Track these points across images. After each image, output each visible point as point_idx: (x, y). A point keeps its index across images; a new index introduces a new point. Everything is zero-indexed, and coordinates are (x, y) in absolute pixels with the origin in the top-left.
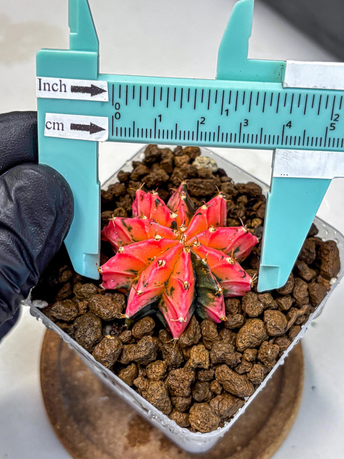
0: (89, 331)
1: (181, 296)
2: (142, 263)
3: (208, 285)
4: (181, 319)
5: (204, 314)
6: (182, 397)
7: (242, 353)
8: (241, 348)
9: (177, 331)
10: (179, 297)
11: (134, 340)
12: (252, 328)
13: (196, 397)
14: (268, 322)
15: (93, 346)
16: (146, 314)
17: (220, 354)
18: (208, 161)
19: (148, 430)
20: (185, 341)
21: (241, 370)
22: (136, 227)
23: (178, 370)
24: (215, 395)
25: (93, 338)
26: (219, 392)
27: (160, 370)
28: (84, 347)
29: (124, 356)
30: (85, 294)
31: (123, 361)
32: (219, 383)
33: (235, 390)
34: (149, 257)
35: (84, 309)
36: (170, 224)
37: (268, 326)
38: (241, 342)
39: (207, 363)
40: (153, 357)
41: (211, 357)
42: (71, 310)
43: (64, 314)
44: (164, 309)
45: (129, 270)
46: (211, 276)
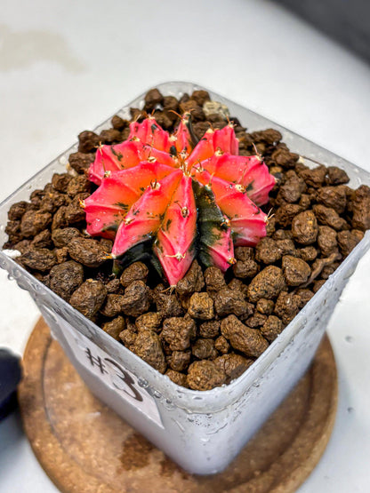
0: (66, 275)
1: (179, 227)
2: (134, 193)
3: (212, 218)
4: (178, 255)
5: (208, 260)
6: (179, 351)
7: (255, 304)
9: (175, 276)
10: (177, 229)
12: (267, 274)
13: (196, 353)
14: (288, 268)
16: (137, 258)
17: (226, 300)
18: (218, 106)
19: (146, 451)
20: (184, 286)
21: (253, 322)
22: (127, 153)
23: (174, 318)
24: (220, 354)
25: (70, 284)
26: (225, 350)
28: (60, 296)
29: (109, 305)
30: (64, 239)
31: (108, 312)
33: (246, 345)
34: (142, 186)
35: (64, 257)
36: (168, 150)
37: (287, 272)
38: (254, 290)
39: (211, 312)
40: (144, 306)
41: (216, 304)
42: (48, 257)
43: (38, 261)
44: (159, 249)
45: (117, 203)
46: (216, 205)
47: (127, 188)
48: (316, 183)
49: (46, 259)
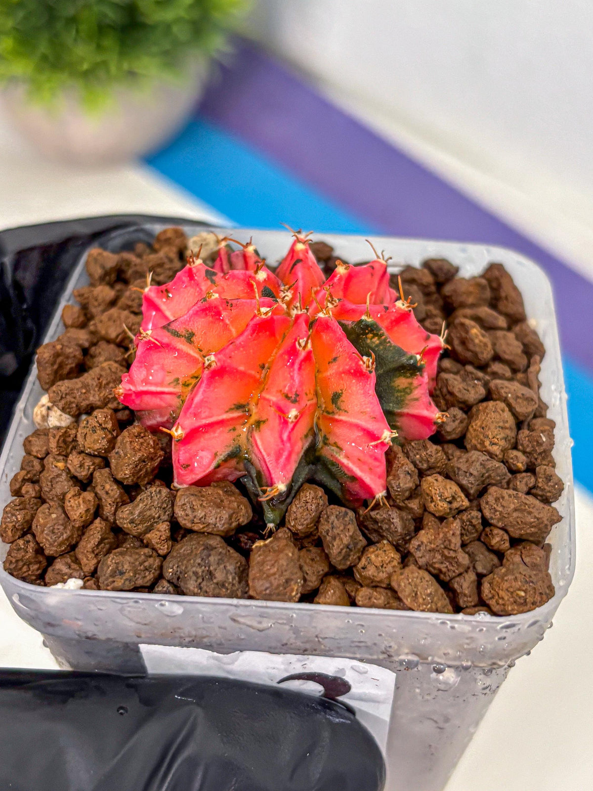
4: (387, 435)
7: (503, 462)
8: (498, 453)
9: (378, 478)
10: (362, 398)
13: (481, 568)
14: (510, 395)
20: (404, 483)
21: (521, 487)
24: (502, 556)
27: (391, 556)
28: (220, 596)
31: (311, 581)
37: (512, 402)
38: (490, 443)
39: (463, 496)
40: (362, 540)
43: (135, 572)
44: (333, 448)
45: (233, 407)
46: (389, 342)
49: (145, 562)
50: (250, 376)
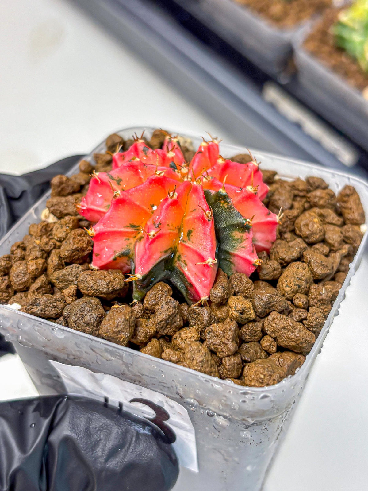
1: (205, 233)
2: (144, 211)
3: (232, 221)
4: (209, 261)
5: (230, 269)
7: (291, 300)
8: (289, 293)
9: (205, 287)
10: (202, 235)
11: (149, 312)
12: (295, 269)
13: (247, 357)
14: (312, 260)
15: (98, 325)
16: (159, 279)
17: (266, 296)
20: (219, 292)
21: (295, 316)
22: (126, 176)
24: (269, 354)
25: (94, 315)
26: (274, 349)
27: (193, 335)
28: (84, 331)
29: (141, 330)
31: (141, 336)
32: (272, 338)
33: (297, 337)
34: (152, 203)
35: (73, 295)
37: (313, 265)
38: (287, 286)
39: (252, 311)
40: (179, 321)
41: (256, 304)
42: (56, 300)
43: (46, 307)
44: (182, 263)
45: (129, 225)
46: (233, 208)
47: (138, 206)
48: (301, 191)
49: (54, 303)
50: (143, 209)
